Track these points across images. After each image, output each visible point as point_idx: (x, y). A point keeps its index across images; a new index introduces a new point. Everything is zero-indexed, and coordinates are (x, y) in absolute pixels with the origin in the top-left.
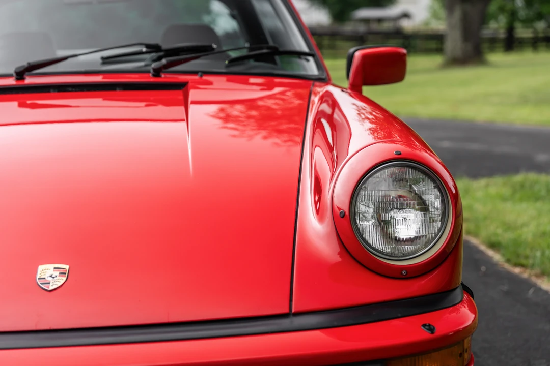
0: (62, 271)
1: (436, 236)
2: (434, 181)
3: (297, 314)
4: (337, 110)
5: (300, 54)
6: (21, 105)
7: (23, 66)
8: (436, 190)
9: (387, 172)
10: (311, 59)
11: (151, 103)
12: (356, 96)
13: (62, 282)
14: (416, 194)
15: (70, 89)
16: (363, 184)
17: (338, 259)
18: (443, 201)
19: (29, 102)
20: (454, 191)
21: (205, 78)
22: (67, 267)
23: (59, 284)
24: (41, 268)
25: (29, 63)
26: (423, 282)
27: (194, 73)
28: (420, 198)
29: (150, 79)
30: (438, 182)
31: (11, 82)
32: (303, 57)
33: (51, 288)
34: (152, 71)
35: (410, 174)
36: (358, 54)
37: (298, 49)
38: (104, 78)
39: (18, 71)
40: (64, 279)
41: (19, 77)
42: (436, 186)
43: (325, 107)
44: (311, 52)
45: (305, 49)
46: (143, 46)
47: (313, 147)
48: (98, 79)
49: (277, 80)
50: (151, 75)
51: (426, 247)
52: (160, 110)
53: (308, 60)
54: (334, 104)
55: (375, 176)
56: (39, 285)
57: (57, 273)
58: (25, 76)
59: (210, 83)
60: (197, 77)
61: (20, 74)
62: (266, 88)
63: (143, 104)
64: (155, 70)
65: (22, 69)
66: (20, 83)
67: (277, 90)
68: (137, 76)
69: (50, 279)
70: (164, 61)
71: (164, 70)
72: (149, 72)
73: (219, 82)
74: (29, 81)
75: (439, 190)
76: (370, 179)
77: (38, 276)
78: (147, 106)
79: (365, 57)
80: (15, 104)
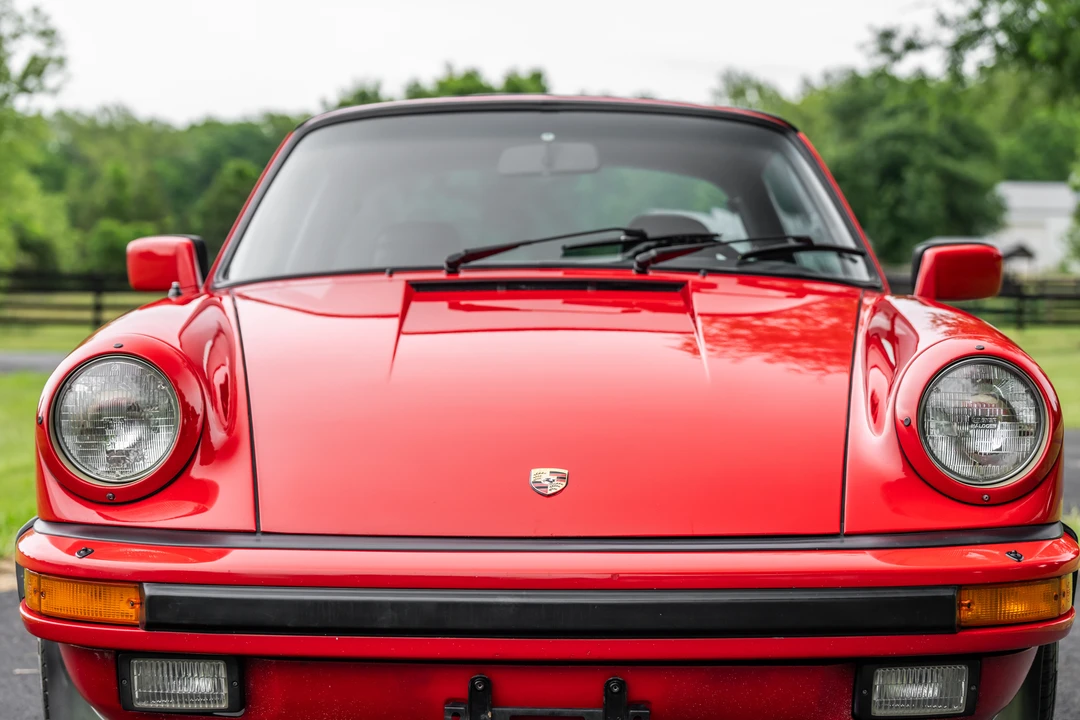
0: (560, 475)
1: (1028, 455)
2: (1025, 384)
3: (849, 535)
4: (898, 321)
5: (841, 251)
6: (454, 306)
7: (459, 254)
8: (1029, 396)
9: (966, 370)
10: (859, 258)
11: (630, 308)
12: (930, 301)
13: (562, 487)
14: (1001, 398)
15: (523, 287)
16: (934, 385)
17: (902, 475)
18: (1037, 411)
19: (463, 303)
20: (1055, 409)
21: (710, 279)
22: (566, 472)
23: (559, 489)
24: (534, 472)
25: (466, 251)
26: (1014, 510)
27: (695, 271)
28: (1009, 405)
29: (633, 275)
30: (1031, 385)
31: (442, 276)
32: (846, 255)
33: (549, 492)
34: (635, 265)
35: (995, 373)
36: (929, 254)
37: (839, 243)
38: (565, 273)
39: (451, 261)
40: (564, 484)
41: (452, 270)
42: (1030, 392)
43: (881, 321)
44: (860, 250)
45: (850, 244)
46: (622, 233)
47: (867, 367)
48: (559, 274)
49: (808, 286)
50: (634, 272)
51: (1014, 469)
52: (645, 317)
53: (855, 261)
54: (894, 315)
55: (950, 375)
56: (534, 489)
57: (555, 478)
58: (459, 269)
59: (713, 286)
60: (698, 278)
61: (453, 266)
62: (793, 294)
63: (619, 309)
64: (640, 264)
65: (457, 259)
66: (453, 278)
67: (809, 299)
68: (611, 272)
69: (547, 483)
70: (653, 253)
71: (652, 266)
72: (631, 268)
73: (727, 284)
74: (463, 275)
75: (1033, 396)
76: (944, 379)
77: (532, 480)
78: (624, 312)
79: (939, 258)
80: (444, 305)
